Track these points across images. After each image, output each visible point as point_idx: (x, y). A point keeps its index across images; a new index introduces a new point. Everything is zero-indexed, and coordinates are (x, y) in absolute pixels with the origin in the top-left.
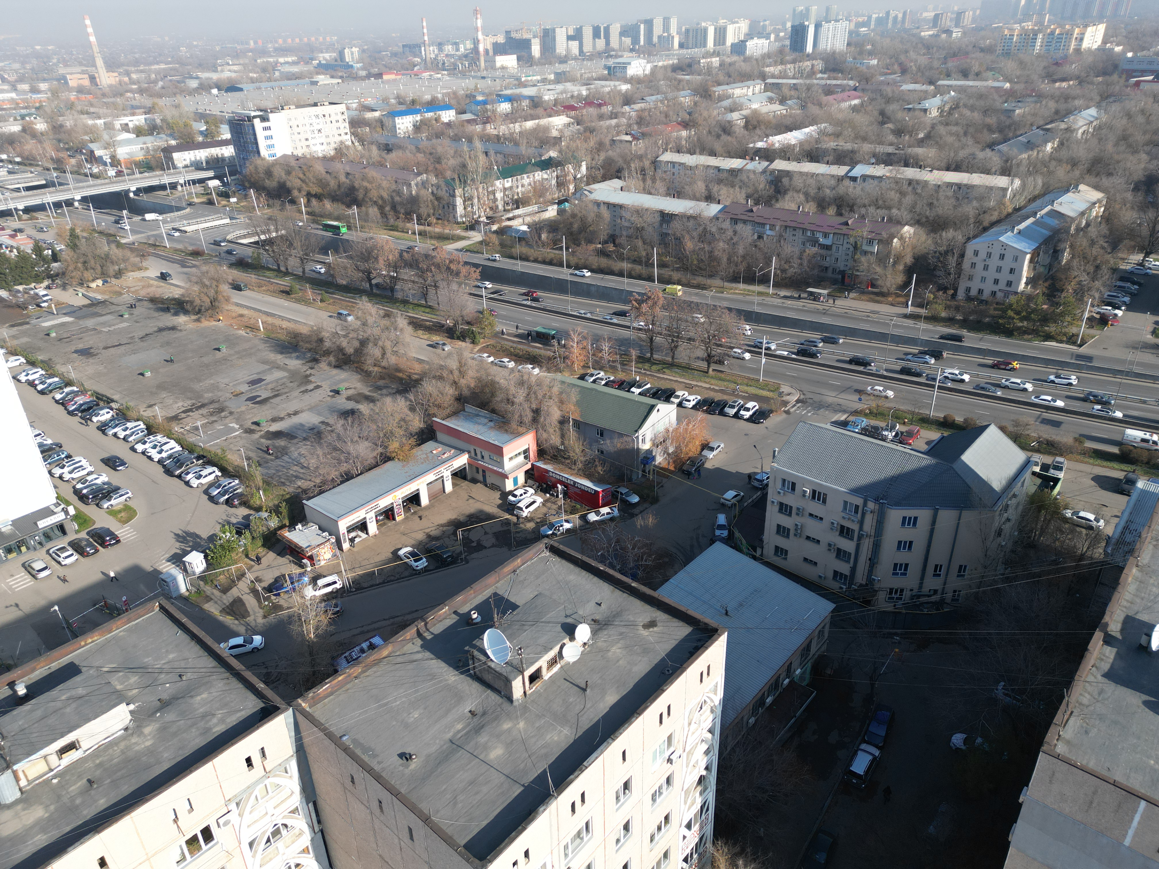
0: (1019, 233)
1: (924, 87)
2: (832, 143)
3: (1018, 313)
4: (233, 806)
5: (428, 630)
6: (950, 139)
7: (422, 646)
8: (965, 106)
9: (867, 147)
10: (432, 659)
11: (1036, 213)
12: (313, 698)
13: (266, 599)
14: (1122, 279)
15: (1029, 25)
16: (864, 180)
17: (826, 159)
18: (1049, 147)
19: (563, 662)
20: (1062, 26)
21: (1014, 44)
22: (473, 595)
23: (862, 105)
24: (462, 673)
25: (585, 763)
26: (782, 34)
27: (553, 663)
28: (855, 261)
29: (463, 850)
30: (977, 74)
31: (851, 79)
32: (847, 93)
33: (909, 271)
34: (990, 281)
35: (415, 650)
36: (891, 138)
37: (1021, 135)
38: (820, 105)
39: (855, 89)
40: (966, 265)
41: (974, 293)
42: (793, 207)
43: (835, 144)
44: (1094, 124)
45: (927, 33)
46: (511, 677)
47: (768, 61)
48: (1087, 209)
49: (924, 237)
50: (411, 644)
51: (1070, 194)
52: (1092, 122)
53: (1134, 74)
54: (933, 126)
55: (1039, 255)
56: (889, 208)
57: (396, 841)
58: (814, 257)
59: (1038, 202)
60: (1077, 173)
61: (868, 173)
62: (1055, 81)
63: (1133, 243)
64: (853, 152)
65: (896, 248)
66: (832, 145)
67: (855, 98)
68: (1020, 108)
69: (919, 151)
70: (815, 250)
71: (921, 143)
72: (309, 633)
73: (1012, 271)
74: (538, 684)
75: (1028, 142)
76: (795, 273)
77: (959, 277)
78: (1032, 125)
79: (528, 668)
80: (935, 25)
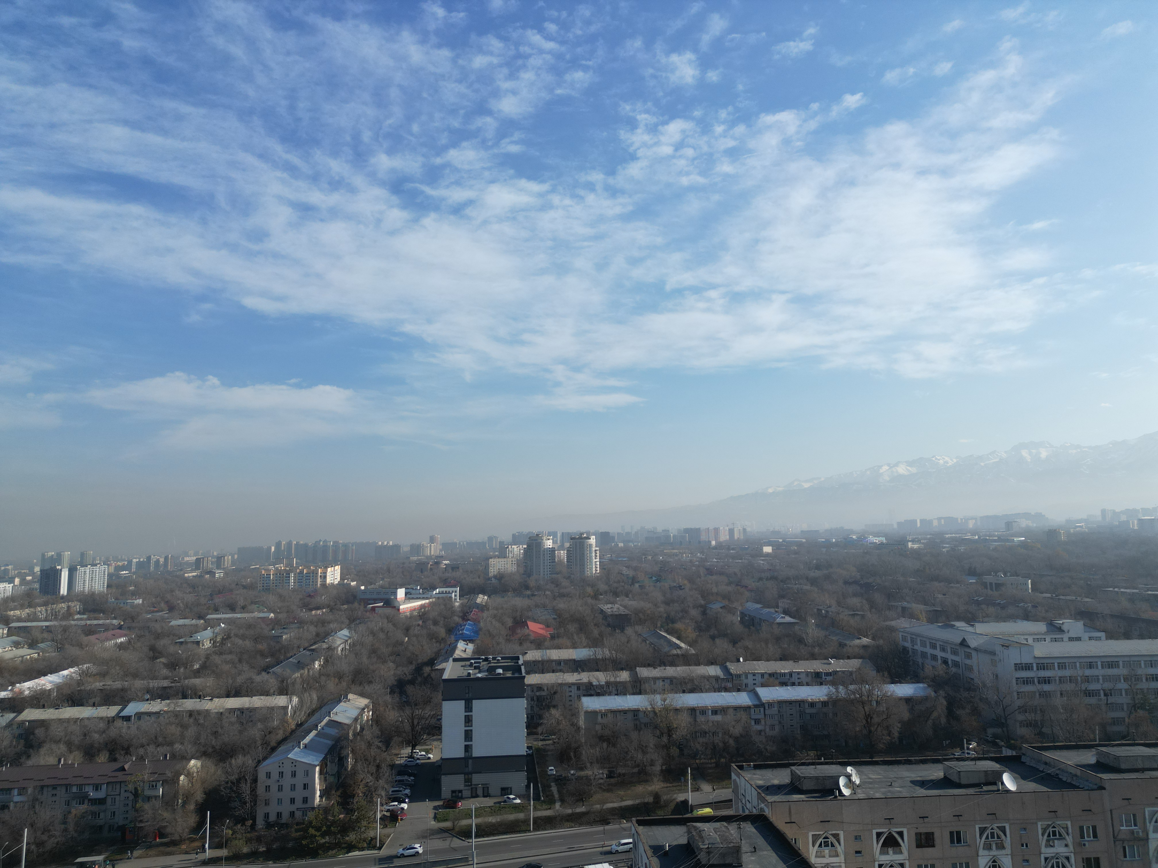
0: (305, 747)
1: (194, 622)
2: (97, 684)
3: (318, 829)
6: (226, 667)
8: (236, 635)
9: (139, 684)
11: (317, 726)
14: (399, 773)
15: (282, 567)
16: (139, 718)
17: (91, 701)
18: (317, 665)
20: (308, 567)
21: (272, 582)
23: (129, 642)
26: (29, 578)
28: (137, 811)
30: (243, 608)
31: (115, 618)
32: (111, 632)
33: (201, 810)
34: (286, 801)
36: (165, 672)
37: (291, 657)
38: (80, 646)
39: (120, 627)
40: (261, 790)
41: (272, 818)
42: (52, 760)
43: (101, 684)
44: (349, 642)
45: (190, 575)
47: (12, 605)
48: (359, 715)
49: (212, 769)
51: (342, 704)
52: (347, 641)
53: (369, 602)
54: (207, 657)
55: (326, 765)
56: (171, 744)
58: (84, 817)
59: (317, 715)
60: (344, 684)
61: (143, 710)
62: (311, 610)
63: (400, 739)
64: (123, 690)
65: (183, 786)
66: (98, 685)
67: (121, 637)
68: (286, 634)
69: (197, 681)
70: (84, 807)
71: (197, 674)
73: (305, 786)
75: (299, 662)
76: (57, 843)
77: (255, 804)
78: (299, 647)
80: (197, 568)
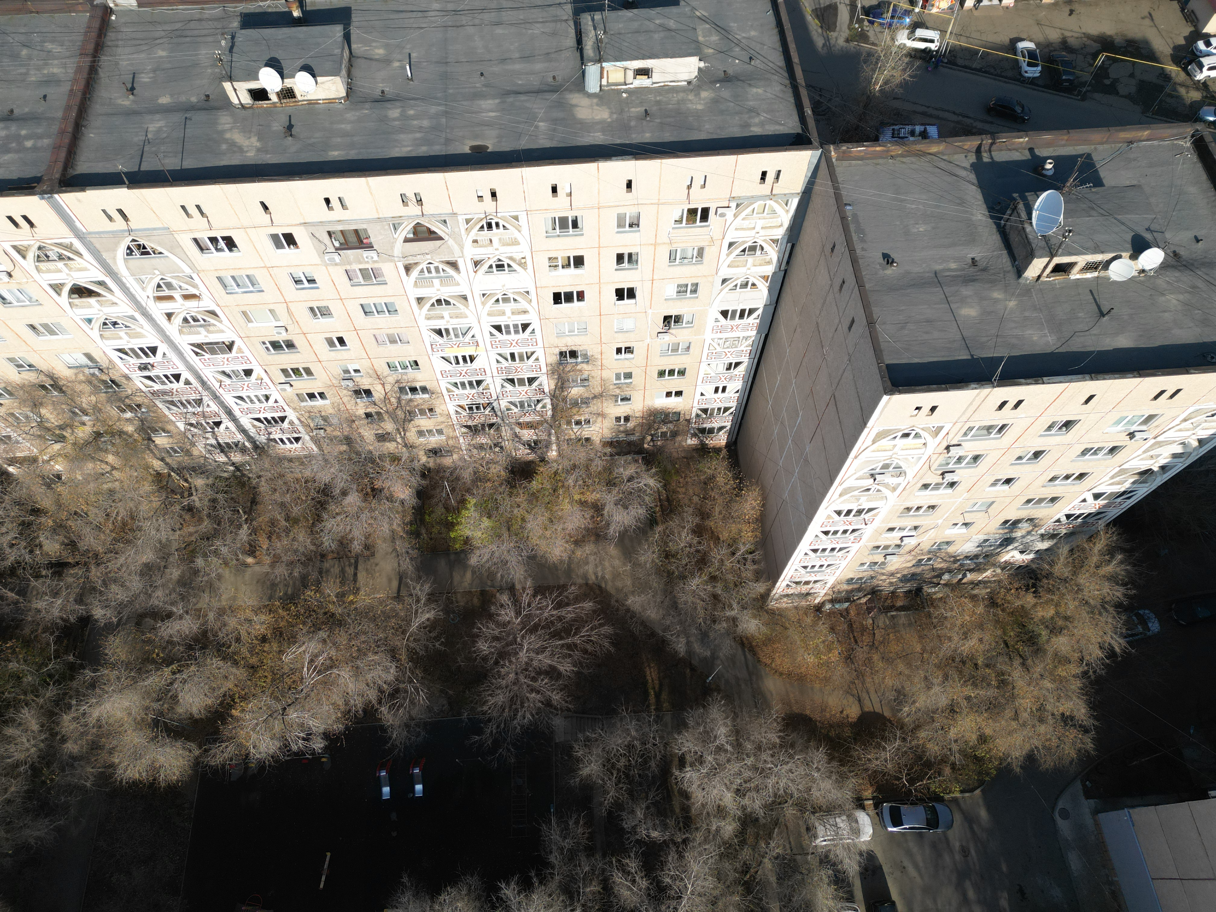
4: (733, 205)
5: (990, 151)
7: (973, 165)
10: (973, 184)
12: (844, 152)
13: (860, 21)
19: (1103, 274)
22: (1063, 142)
24: (992, 217)
25: (1045, 379)
27: (1091, 267)
29: (884, 368)
35: (964, 165)
46: (1037, 253)
50: (963, 155)
57: (837, 321)
72: (876, 83)
74: (1059, 278)
79: (1063, 255)
